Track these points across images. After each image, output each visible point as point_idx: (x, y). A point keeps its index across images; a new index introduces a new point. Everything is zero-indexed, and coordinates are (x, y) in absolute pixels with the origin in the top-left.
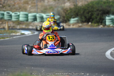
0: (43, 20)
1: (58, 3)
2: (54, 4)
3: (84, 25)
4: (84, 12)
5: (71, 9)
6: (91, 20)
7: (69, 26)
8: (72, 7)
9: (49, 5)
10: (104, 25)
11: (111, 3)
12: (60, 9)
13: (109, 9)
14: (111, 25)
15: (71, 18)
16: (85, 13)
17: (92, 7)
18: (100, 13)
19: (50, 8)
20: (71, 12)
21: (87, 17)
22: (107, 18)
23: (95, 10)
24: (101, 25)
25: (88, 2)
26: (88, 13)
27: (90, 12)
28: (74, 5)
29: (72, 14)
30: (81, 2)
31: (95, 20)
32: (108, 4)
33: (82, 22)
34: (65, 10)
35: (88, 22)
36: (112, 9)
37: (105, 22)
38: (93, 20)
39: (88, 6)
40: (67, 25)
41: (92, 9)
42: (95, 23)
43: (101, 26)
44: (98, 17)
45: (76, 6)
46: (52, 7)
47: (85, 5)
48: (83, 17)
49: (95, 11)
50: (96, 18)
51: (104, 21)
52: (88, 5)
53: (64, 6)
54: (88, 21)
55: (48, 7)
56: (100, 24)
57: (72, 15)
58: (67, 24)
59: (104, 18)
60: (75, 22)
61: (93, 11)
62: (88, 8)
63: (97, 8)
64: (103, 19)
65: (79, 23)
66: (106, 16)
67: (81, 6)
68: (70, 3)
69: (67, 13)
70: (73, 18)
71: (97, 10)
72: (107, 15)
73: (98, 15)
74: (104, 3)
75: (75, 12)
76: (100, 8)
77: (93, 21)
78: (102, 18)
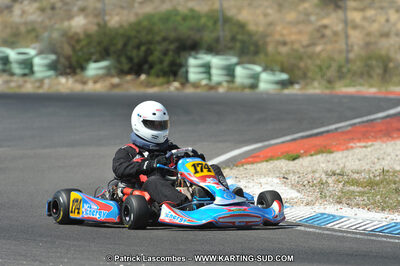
0: (7, 67)
1: (50, 19)
2: (40, 19)
3: (128, 82)
4: (125, 45)
5: (88, 36)
6: (146, 67)
7: (84, 83)
8: (93, 29)
9: (26, 24)
10: (184, 81)
11: (203, 20)
12: (55, 35)
13: (197, 37)
14: (204, 82)
15: (88, 60)
16: (129, 48)
17: (150, 31)
18: (172, 47)
19: (29, 32)
20: (89, 44)
21: (136, 60)
22: (192, 61)
23: (158, 38)
24: (174, 81)
25: (137, 14)
26: (138, 47)
27: (144, 44)
28: (99, 25)
29: (92, 50)
30: (117, 14)
31: (158, 67)
32: (193, 23)
33: (122, 73)
34: (73, 39)
35: (138, 73)
36: (208, 37)
37: (187, 72)
38: (151, 67)
39: (137, 27)
40: (76, 81)
41: (149, 37)
42: (158, 76)
43: (176, 84)
44: (167, 60)
45: (102, 26)
46: (34, 30)
47: (130, 25)
48: (123, 60)
49: (159, 43)
50: (161, 62)
51: (183, 70)
52: (139, 23)
53: (70, 27)
54: (137, 70)
55: (23, 29)
56: (171, 78)
57: (92, 54)
58: (78, 77)
59: (183, 61)
60: (101, 72)
61: (150, 42)
62: (138, 32)
63: (163, 34)
64: (181, 66)
65: (112, 76)
66: (190, 55)
67: (117, 26)
68: (86, 16)
69: (78, 47)
70: (96, 61)
71: (165, 39)
72: (193, 53)
73: (165, 53)
74: (185, 18)
75: (99, 43)
76: (173, 35)
77: (153, 71)
78: (178, 61)
